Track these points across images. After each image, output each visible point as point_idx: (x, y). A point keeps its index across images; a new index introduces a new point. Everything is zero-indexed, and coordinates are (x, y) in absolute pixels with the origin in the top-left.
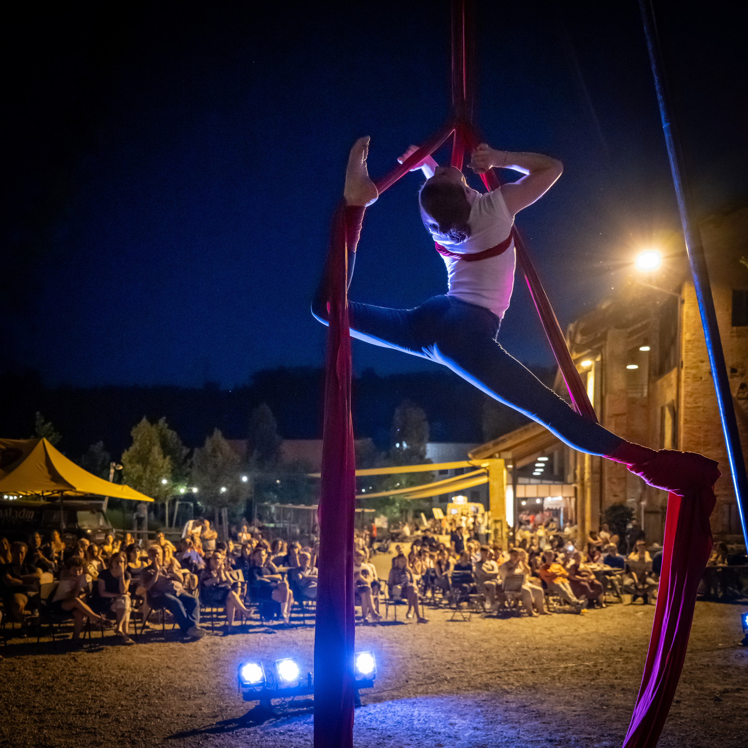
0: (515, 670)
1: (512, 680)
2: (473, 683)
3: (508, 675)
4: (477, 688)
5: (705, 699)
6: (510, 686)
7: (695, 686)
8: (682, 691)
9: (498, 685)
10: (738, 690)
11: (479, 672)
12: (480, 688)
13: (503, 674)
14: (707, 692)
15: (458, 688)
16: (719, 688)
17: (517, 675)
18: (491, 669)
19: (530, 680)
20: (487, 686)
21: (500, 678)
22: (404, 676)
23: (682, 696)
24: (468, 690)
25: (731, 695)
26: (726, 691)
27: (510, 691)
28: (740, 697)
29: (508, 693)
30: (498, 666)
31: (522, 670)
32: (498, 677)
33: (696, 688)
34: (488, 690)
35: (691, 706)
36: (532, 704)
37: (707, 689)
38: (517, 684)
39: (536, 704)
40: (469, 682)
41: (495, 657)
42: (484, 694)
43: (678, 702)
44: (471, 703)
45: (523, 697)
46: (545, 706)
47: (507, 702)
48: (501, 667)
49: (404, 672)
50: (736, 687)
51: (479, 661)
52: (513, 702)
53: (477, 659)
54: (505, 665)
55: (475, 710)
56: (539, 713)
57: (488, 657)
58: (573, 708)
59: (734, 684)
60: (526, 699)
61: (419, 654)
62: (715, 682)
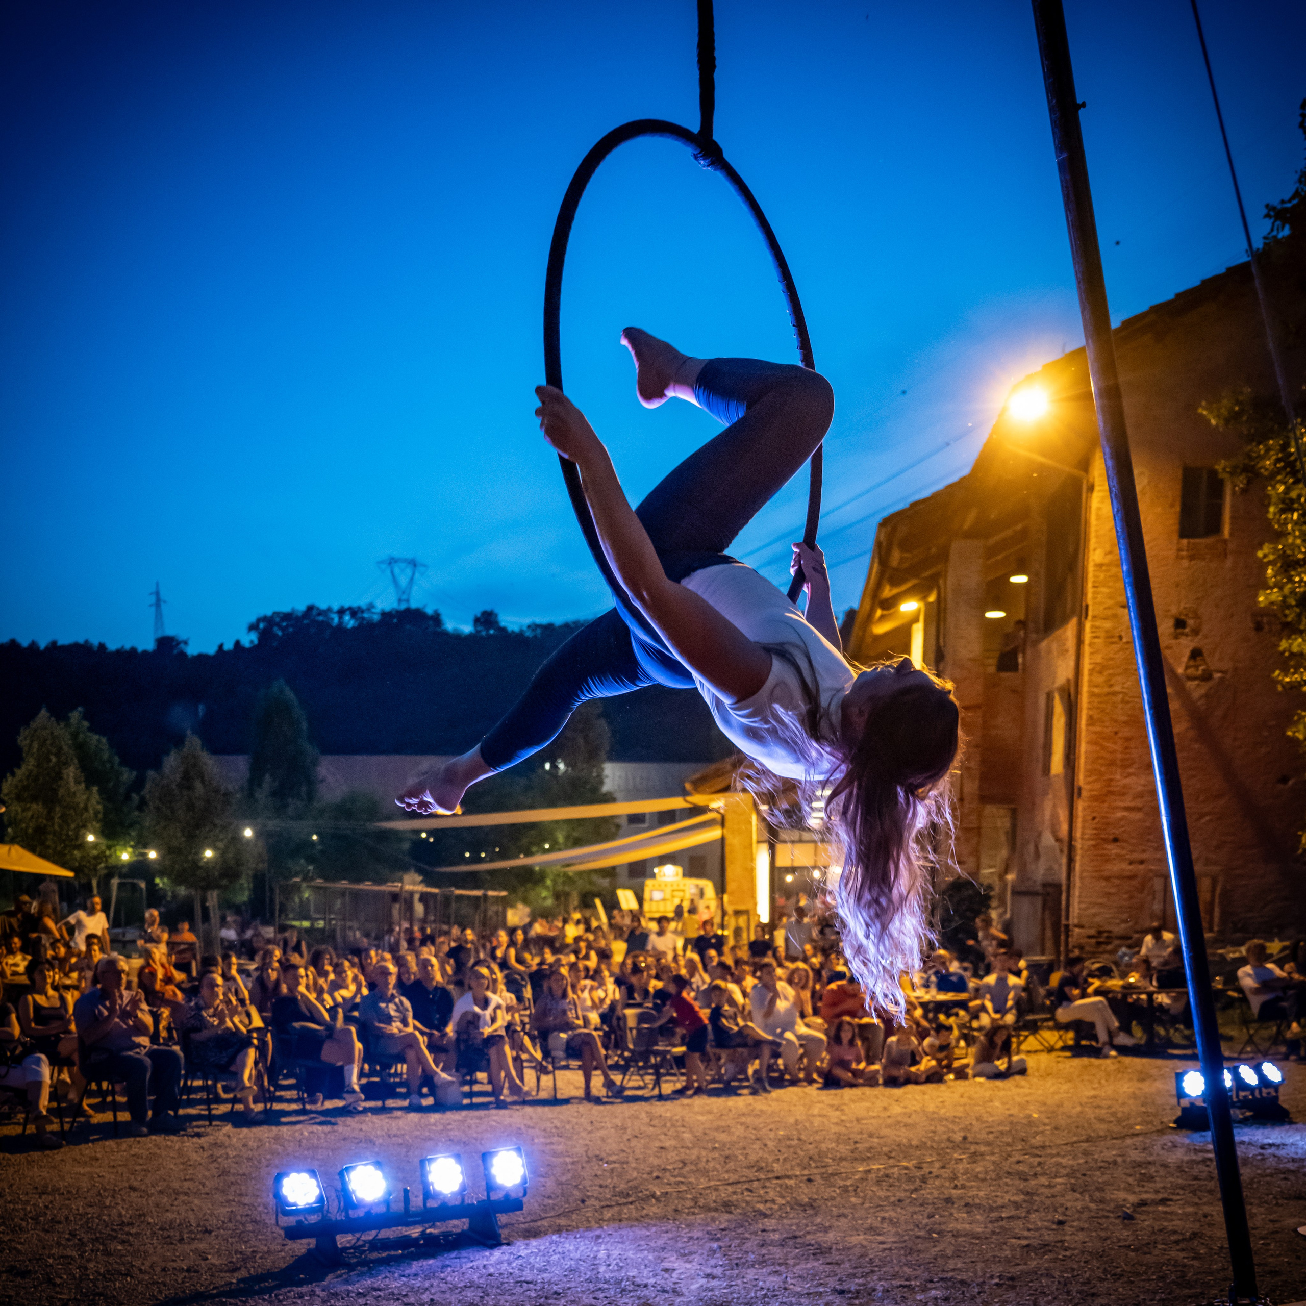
0: (778, 1178)
1: (772, 1194)
2: (701, 1202)
3: (764, 1187)
4: (709, 1209)
5: (1107, 1217)
6: (768, 1205)
7: (1091, 1196)
8: (1069, 1204)
9: (747, 1203)
10: (1163, 1201)
11: (712, 1183)
12: (716, 1210)
13: (755, 1184)
14: (1112, 1205)
15: (676, 1210)
16: (1132, 1199)
17: (781, 1186)
18: (733, 1177)
19: (804, 1194)
20: (727, 1206)
21: (751, 1191)
22: (576, 1192)
23: (1068, 1213)
24: (694, 1214)
25: (1151, 1209)
26: (1143, 1203)
27: (768, 1212)
28: (1166, 1213)
29: (765, 1216)
30: (746, 1172)
31: (789, 1177)
32: (747, 1189)
33: (1092, 1200)
34: (731, 1213)
35: (1082, 1229)
36: (808, 1233)
37: (1111, 1200)
38: (780, 1201)
39: (815, 1232)
40: (695, 1200)
41: (740, 1157)
42: (724, 1220)
43: (1061, 1223)
44: (700, 1234)
45: (794, 1221)
46: (831, 1236)
47: (764, 1231)
48: (751, 1174)
49: (576, 1186)
50: (1160, 1196)
51: (711, 1164)
52: (774, 1231)
53: (707, 1161)
54: (760, 1169)
55: (708, 1245)
56: (820, 1247)
57: (727, 1157)
58: (880, 1238)
59: (1157, 1192)
60: (798, 1225)
61: (603, 1155)
62: (1125, 1189)
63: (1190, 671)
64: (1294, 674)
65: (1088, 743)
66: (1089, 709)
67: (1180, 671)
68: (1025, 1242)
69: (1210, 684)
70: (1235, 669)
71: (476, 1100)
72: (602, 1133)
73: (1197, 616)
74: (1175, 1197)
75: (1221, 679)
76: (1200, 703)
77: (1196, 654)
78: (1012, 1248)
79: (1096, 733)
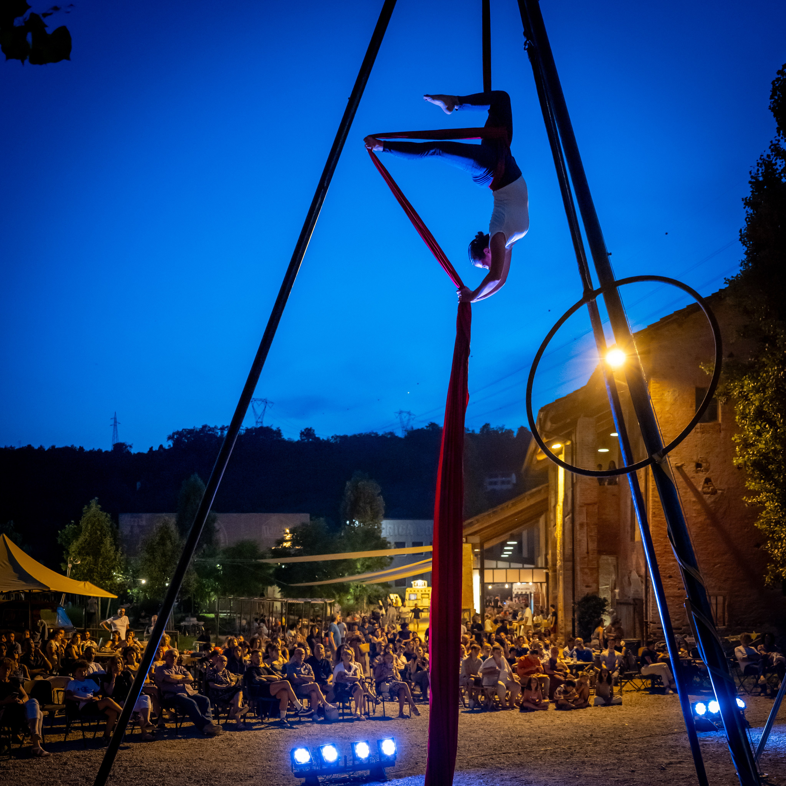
0: (504, 753)
1: (502, 760)
2: (471, 764)
3: (499, 757)
4: (475, 767)
5: (654, 769)
6: (502, 765)
7: (647, 760)
8: (637, 764)
9: (492, 764)
10: (680, 762)
11: (474, 756)
12: (479, 767)
13: (494, 756)
14: (657, 764)
15: (460, 767)
16: (666, 761)
17: (506, 757)
18: (483, 753)
19: (517, 760)
20: (483, 765)
21: (493, 759)
22: (412, 760)
23: (637, 767)
24: (469, 768)
25: (674, 766)
26: (671, 763)
27: (502, 767)
28: (680, 767)
29: (501, 769)
30: (489, 751)
31: (509, 753)
32: (491, 758)
33: (648, 762)
34: (485, 768)
35: (642, 774)
36: (522, 776)
37: (657, 762)
38: (507, 763)
39: (524, 775)
40: (467, 762)
41: (485, 744)
42: (483, 771)
43: (633, 771)
44: (473, 776)
45: (514, 772)
46: (532, 777)
47: (502, 775)
48: (492, 752)
49: (411, 757)
50: (679, 760)
51: (472, 748)
52: (506, 775)
53: (469, 746)
54: (495, 750)
55: (478, 781)
56: (527, 781)
57: (478, 744)
58: (553, 778)
59: (678, 758)
60: (516, 772)
61: (418, 744)
62: (664, 758)
63: (704, 489)
64: (753, 498)
65: (653, 526)
66: (653, 509)
67: (700, 489)
68: (617, 779)
69: (716, 496)
70: (729, 488)
71: (346, 717)
72: (414, 733)
73: (707, 462)
74: (685, 761)
75: (722, 493)
76: (711, 506)
77: (708, 481)
78: (611, 781)
79: (657, 521)
